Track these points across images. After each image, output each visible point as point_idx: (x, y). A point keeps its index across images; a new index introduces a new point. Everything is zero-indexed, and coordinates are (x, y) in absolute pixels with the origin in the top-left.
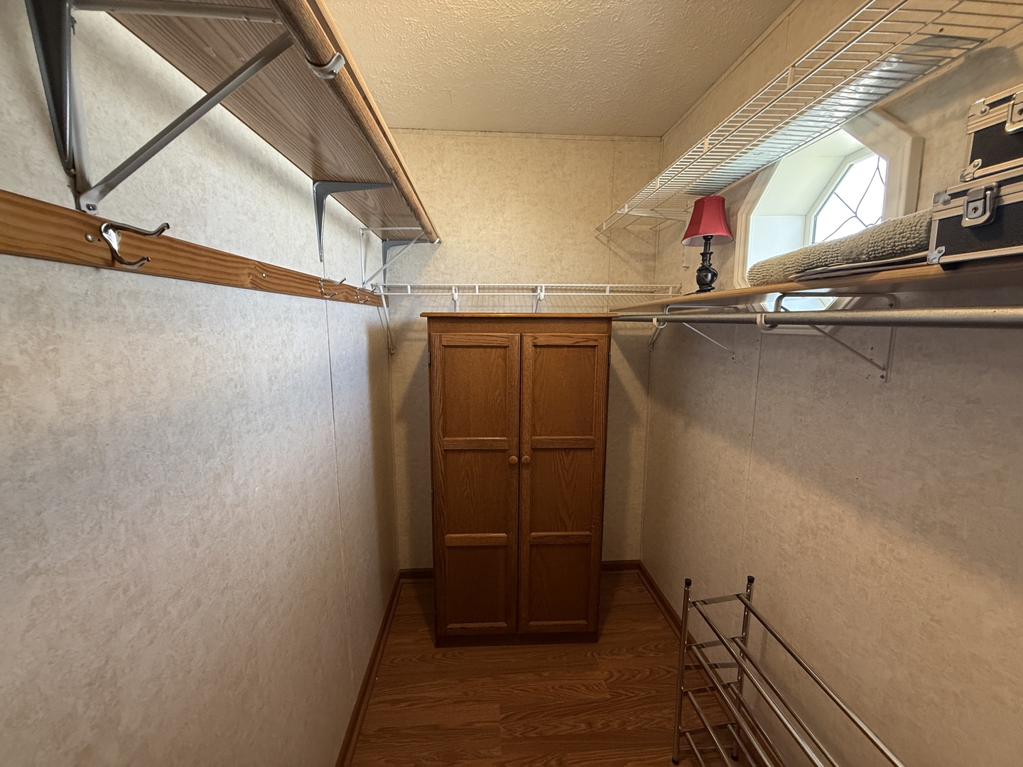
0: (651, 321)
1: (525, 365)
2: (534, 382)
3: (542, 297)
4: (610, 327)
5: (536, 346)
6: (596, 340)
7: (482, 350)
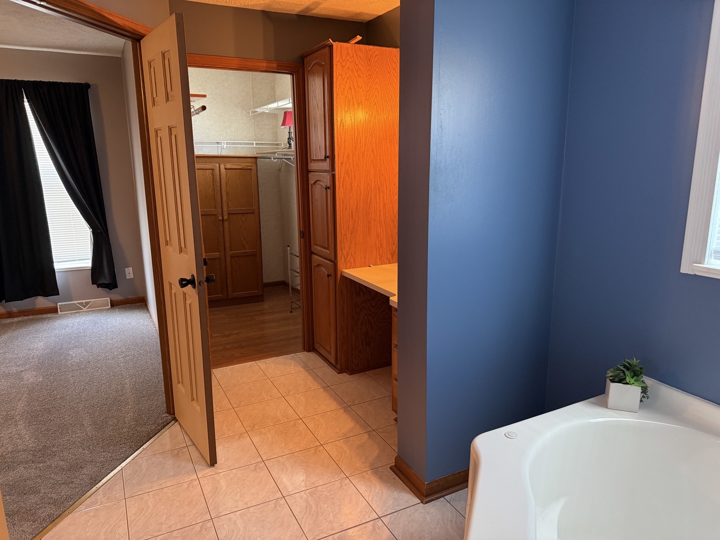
0: (271, 158)
1: (222, 177)
2: (227, 184)
3: (225, 147)
4: (256, 161)
5: (226, 169)
6: (251, 166)
7: (202, 171)
